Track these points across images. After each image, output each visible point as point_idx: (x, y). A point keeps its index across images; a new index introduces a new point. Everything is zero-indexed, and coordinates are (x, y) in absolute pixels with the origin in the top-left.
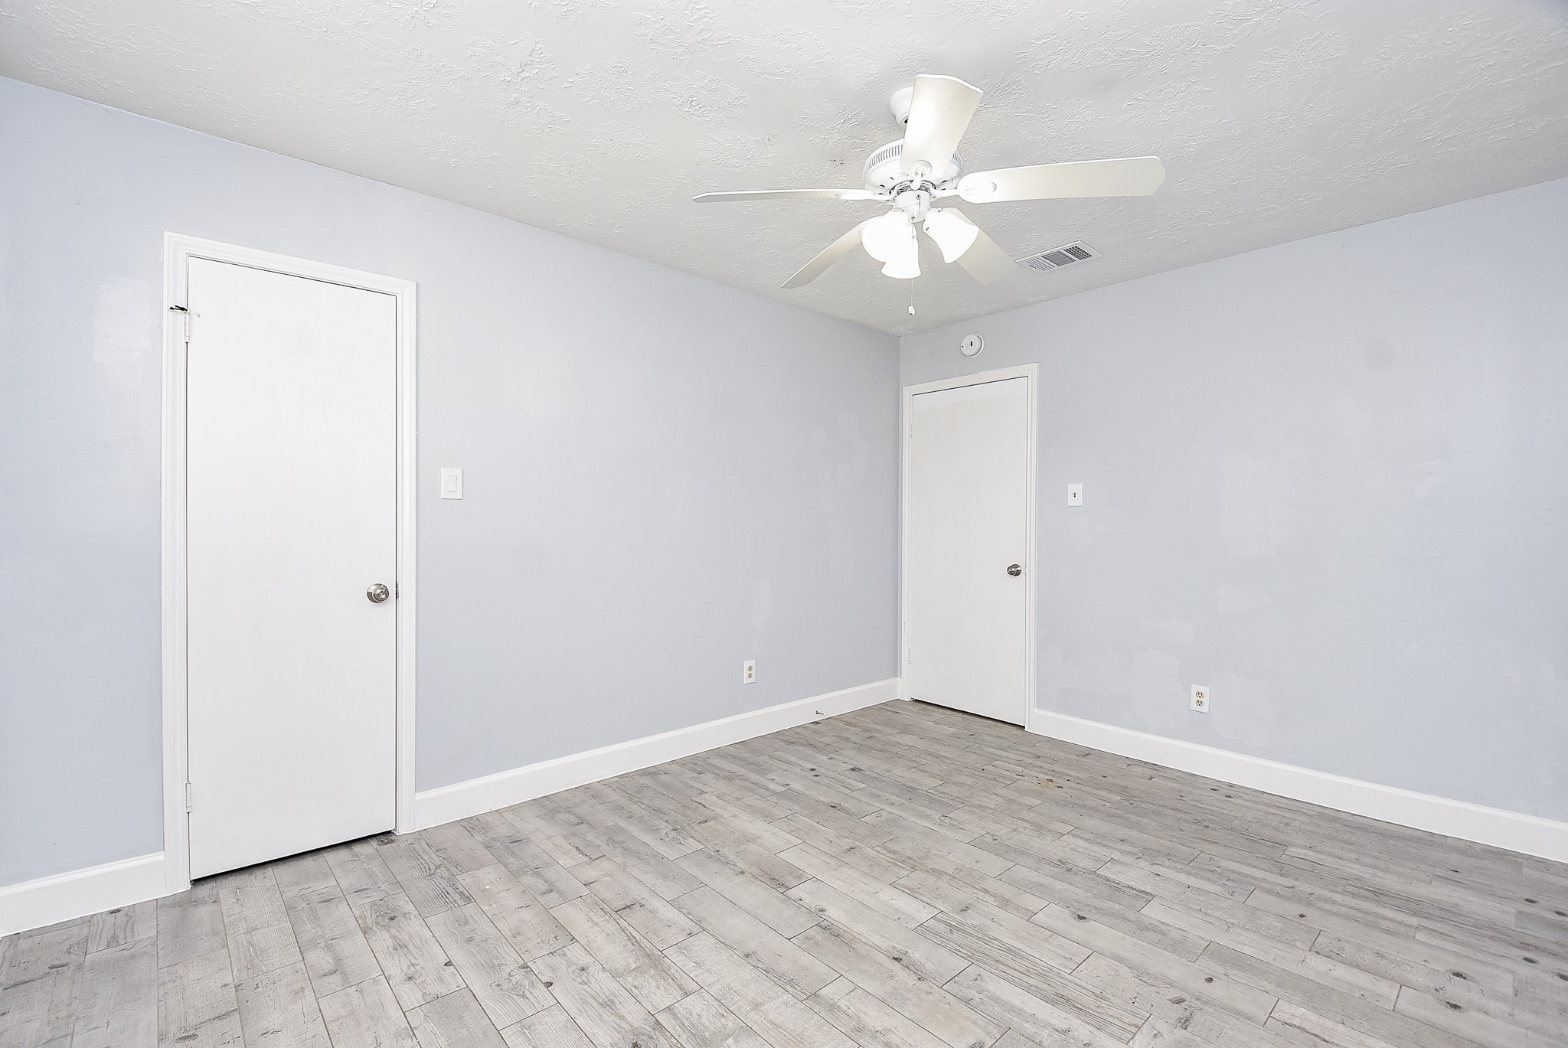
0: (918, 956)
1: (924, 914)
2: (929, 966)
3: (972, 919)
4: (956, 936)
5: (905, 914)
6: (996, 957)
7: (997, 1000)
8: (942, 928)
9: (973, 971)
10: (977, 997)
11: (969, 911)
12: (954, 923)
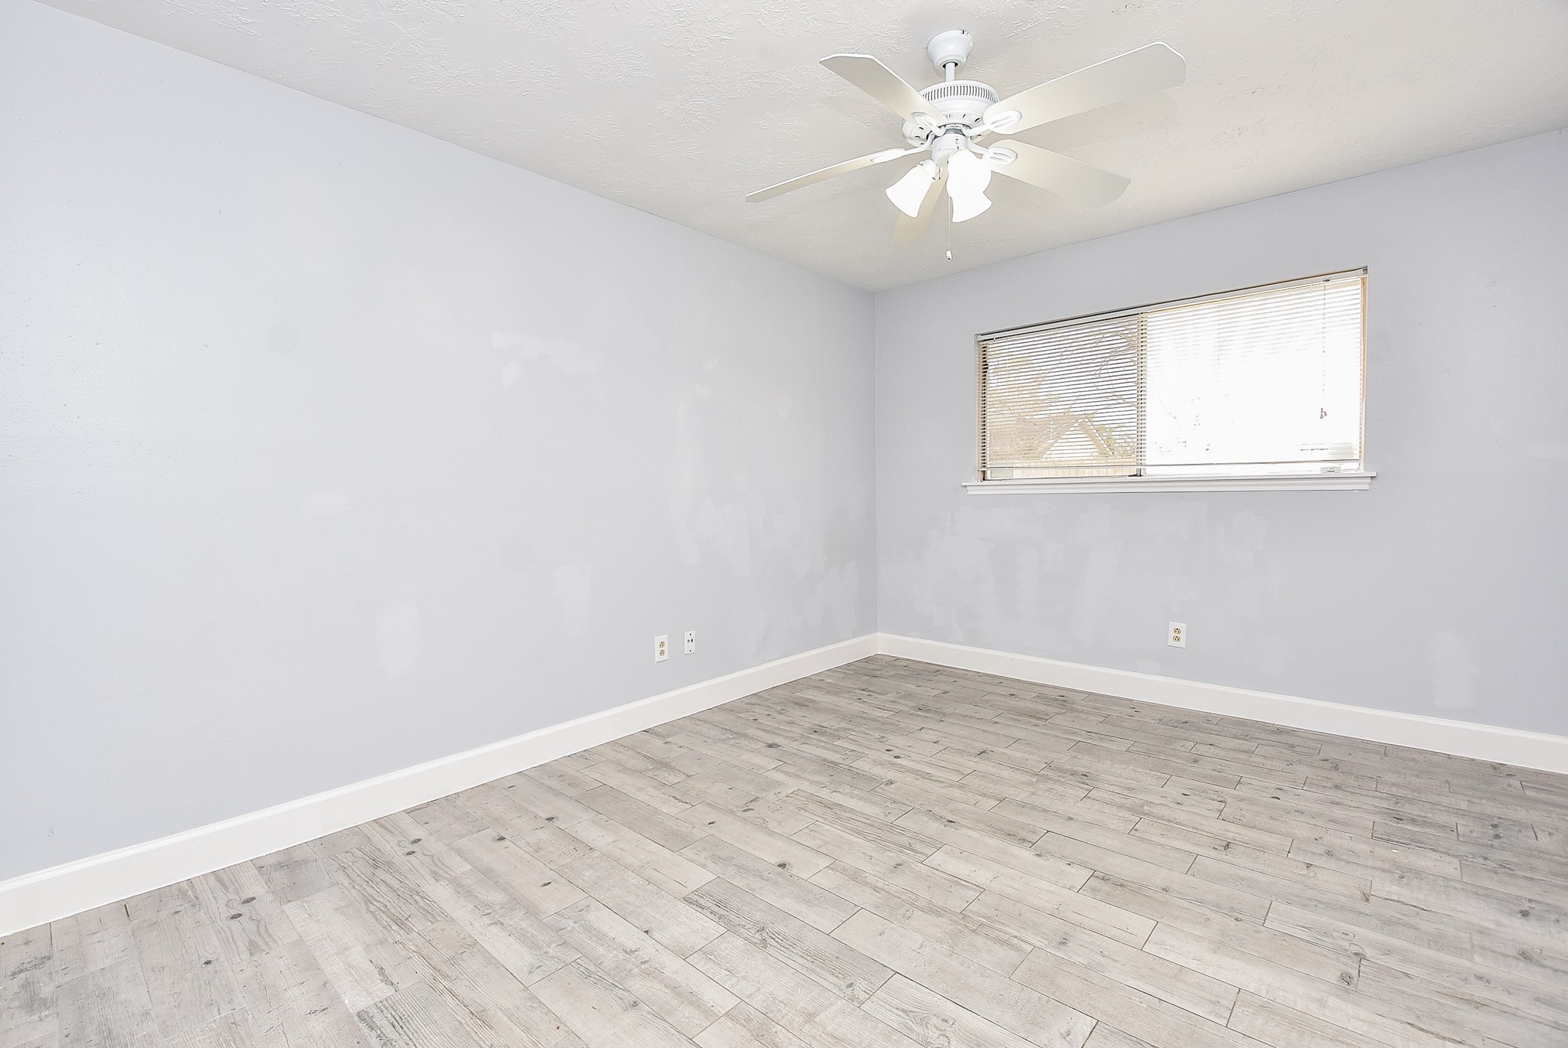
0: (935, 824)
1: (938, 859)
2: (925, 819)
3: (892, 857)
4: (905, 841)
5: (956, 857)
6: (872, 828)
7: (874, 803)
8: (918, 846)
9: (891, 818)
10: (888, 804)
11: (893, 864)
12: (908, 852)
